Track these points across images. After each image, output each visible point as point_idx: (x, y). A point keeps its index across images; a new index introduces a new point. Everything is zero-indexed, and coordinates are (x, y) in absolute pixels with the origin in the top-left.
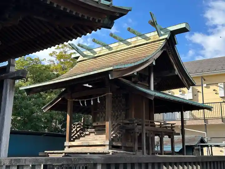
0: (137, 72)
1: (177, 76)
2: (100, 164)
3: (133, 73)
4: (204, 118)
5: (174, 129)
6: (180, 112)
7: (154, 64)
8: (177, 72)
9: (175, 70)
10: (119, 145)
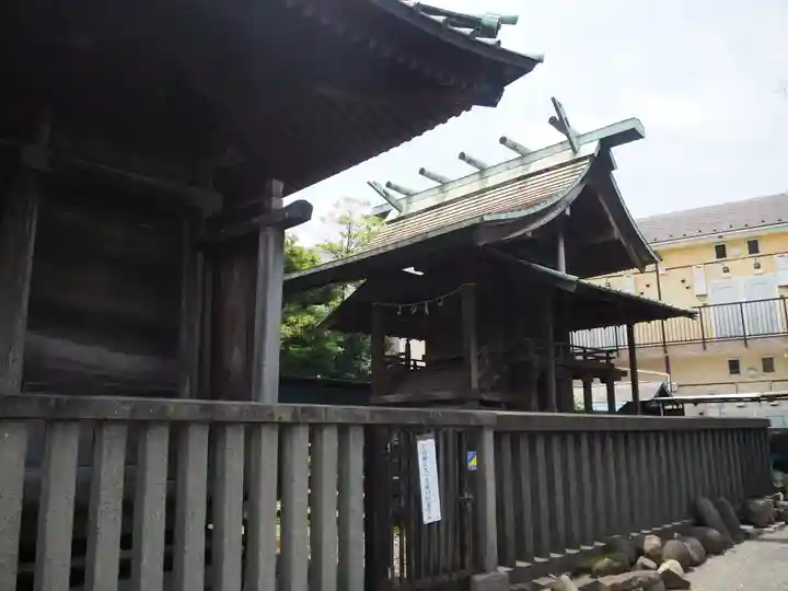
0: (534, 231)
1: (619, 242)
2: (489, 426)
3: (524, 234)
4: (664, 342)
5: (612, 361)
6: (625, 326)
7: (568, 212)
8: (616, 234)
9: (612, 228)
10: (497, 399)
